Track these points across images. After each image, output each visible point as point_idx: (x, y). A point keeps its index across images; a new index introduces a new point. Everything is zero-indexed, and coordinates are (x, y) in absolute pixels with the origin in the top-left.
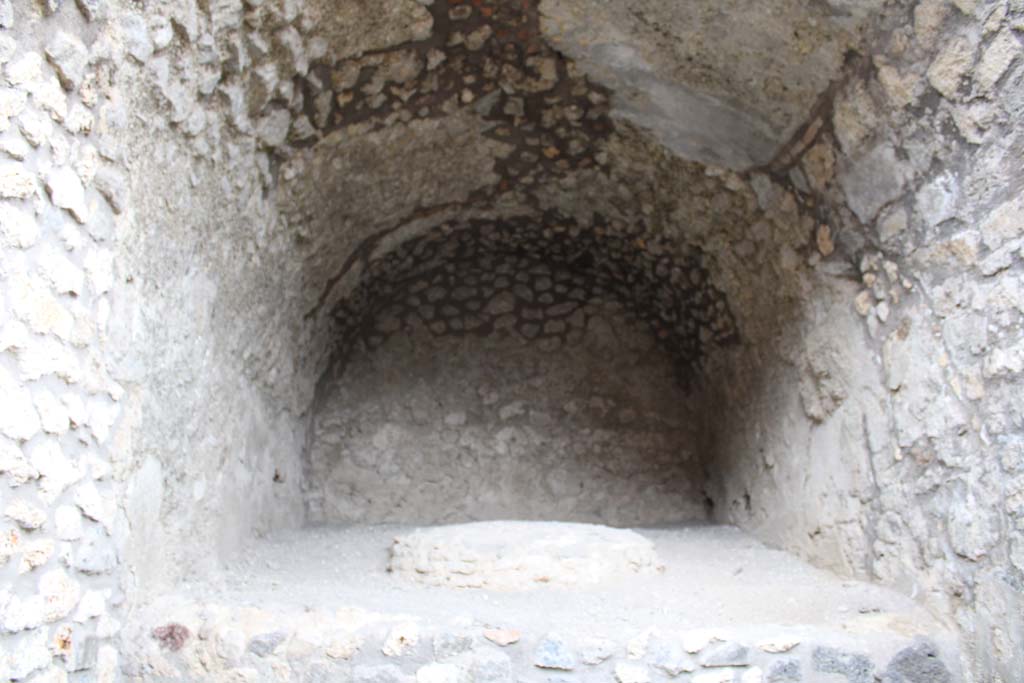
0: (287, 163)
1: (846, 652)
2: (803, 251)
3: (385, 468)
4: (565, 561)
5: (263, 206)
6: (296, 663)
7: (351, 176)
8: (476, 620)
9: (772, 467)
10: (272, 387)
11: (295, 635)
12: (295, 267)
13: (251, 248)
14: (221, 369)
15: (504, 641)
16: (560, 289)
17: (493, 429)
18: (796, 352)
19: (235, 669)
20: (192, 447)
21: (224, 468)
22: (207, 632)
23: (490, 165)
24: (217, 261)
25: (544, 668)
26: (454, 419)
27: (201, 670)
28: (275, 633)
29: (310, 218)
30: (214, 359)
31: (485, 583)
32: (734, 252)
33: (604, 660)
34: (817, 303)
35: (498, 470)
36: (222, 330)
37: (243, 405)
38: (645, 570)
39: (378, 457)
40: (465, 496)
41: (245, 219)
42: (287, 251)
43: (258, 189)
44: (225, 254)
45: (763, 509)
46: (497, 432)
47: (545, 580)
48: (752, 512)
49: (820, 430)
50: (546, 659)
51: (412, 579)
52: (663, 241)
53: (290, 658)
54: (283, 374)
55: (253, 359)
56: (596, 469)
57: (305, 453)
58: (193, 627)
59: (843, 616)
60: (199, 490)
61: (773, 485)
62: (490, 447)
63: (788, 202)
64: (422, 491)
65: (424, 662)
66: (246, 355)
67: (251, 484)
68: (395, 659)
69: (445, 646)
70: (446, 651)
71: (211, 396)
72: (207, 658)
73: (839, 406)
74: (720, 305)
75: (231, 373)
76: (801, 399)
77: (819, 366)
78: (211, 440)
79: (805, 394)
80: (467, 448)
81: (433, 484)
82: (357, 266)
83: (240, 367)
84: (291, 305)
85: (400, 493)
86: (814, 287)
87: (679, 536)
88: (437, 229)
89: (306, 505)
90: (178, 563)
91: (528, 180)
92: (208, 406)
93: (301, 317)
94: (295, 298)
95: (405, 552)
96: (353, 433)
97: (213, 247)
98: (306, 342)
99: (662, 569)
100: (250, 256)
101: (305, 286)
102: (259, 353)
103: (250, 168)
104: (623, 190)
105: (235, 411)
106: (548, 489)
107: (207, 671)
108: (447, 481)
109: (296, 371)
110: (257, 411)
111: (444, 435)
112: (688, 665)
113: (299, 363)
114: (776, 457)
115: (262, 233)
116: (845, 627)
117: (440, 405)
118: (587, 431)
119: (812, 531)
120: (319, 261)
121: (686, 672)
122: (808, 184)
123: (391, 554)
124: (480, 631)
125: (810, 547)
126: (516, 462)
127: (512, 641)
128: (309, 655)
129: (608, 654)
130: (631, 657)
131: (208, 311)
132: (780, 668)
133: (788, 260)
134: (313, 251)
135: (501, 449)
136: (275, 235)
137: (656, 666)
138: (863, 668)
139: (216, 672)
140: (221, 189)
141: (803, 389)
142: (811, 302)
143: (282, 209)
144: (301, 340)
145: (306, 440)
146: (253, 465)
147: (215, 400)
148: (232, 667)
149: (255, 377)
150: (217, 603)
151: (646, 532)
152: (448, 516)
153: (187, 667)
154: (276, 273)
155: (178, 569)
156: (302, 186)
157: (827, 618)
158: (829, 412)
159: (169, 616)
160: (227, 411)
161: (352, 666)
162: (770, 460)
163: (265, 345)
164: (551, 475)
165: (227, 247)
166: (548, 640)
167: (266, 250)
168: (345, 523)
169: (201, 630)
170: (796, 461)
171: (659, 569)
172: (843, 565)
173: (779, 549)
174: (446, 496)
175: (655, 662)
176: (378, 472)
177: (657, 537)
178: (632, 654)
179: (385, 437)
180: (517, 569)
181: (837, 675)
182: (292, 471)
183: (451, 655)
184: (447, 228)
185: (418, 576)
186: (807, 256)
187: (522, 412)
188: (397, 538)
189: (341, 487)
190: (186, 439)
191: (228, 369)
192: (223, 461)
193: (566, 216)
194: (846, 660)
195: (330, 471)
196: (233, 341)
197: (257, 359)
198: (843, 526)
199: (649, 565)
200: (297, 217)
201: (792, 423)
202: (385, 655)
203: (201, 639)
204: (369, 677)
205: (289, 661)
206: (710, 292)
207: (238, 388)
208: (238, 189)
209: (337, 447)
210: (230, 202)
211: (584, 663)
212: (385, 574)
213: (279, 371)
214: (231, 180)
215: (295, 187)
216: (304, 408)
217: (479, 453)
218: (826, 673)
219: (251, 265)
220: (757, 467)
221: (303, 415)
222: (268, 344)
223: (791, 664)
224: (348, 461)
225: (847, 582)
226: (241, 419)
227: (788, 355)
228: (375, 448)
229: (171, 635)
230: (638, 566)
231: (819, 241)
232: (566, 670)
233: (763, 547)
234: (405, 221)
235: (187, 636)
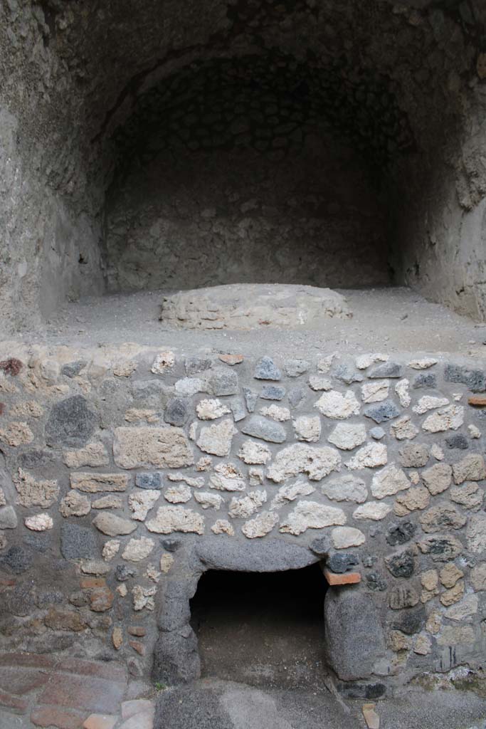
0: (60, 15)
1: (468, 370)
2: (466, 76)
3: (159, 250)
4: (280, 309)
5: (46, 52)
6: (94, 380)
7: (114, 25)
8: (214, 349)
9: (435, 244)
10: (71, 195)
11: (92, 362)
12: (77, 102)
13: (41, 89)
14: (30, 182)
15: (233, 362)
16: (283, 113)
17: (235, 220)
18: (456, 158)
19: (55, 386)
20: (14, 240)
21: (40, 254)
22: (34, 362)
23: (224, 12)
24: (15, 99)
25: (260, 379)
26: (207, 213)
27: (32, 387)
28: (79, 362)
29: (85, 62)
30: (23, 175)
31: (225, 326)
32: (414, 79)
33: (302, 374)
34: (473, 119)
35: (241, 249)
36: (26, 153)
37: (50, 210)
38: (338, 316)
39: (154, 243)
40: (217, 269)
41: (32, 63)
42: (71, 89)
43: (40, 38)
44: (21, 93)
45: (427, 275)
46: (239, 222)
47: (267, 323)
48: (420, 277)
49: (469, 217)
50: (262, 373)
51: (176, 325)
52: (360, 72)
53: (90, 377)
54: (79, 185)
55: (53, 175)
56: (311, 247)
57: (102, 243)
58: (24, 360)
59: (472, 346)
60: (22, 270)
61: (434, 257)
62: (234, 233)
63: (456, 34)
64: (186, 266)
65: (179, 377)
66: (48, 171)
67: (62, 265)
68: (160, 376)
69: (193, 366)
70: (194, 370)
71: (24, 202)
72: (35, 379)
73: (483, 198)
74: (403, 122)
75: (38, 186)
76: (457, 193)
77: (471, 167)
78: (27, 234)
79: (459, 189)
80: (218, 234)
81: (194, 261)
82: (128, 100)
83: (44, 181)
84: (79, 132)
85: (171, 268)
86: (472, 105)
87: (368, 294)
88: (187, 67)
89: (106, 279)
90: (12, 320)
91: (254, 23)
92: (22, 209)
93: (89, 142)
94: (81, 127)
95: (171, 307)
96: (135, 227)
97: (10, 88)
98: (95, 160)
99: (350, 315)
100: (42, 95)
101: (88, 117)
102: (58, 169)
103: (30, 20)
104: (329, 29)
105: (44, 213)
106: (276, 262)
107: (36, 387)
108: (204, 258)
109: (89, 182)
110: (62, 212)
111: (200, 225)
112: (359, 377)
113: (90, 177)
114: (437, 237)
115: (48, 76)
116: (470, 353)
117: (197, 203)
118: (304, 220)
119: (459, 290)
120: (97, 97)
121: (357, 381)
122: (473, 16)
123: (162, 308)
124: (217, 356)
125: (456, 301)
126: (253, 243)
127: (238, 362)
128: (103, 375)
129: (304, 370)
130: (320, 372)
131: (13, 138)
132: (422, 379)
133: (454, 83)
134: (92, 89)
135: (242, 234)
136: (59, 77)
137: (336, 378)
138: (479, 380)
139: (42, 388)
140: (9, 39)
141: (458, 186)
142: (469, 118)
143: (61, 55)
144: (91, 159)
145: (102, 232)
146: (63, 252)
147: (27, 205)
148: (53, 385)
149: (58, 188)
150: (39, 344)
151: (343, 291)
152: (206, 283)
153: (22, 386)
154: (64, 107)
155: (13, 323)
156: (74, 35)
157: (460, 348)
158: (476, 203)
159: (8, 354)
160: (37, 213)
161: (132, 381)
162: (434, 240)
163: (62, 164)
164: (279, 252)
165: (21, 87)
166: (263, 361)
167: (54, 89)
168: (133, 290)
169: (30, 361)
170: (451, 239)
171: (348, 315)
172: (477, 313)
173: (436, 302)
174: (204, 269)
175: (336, 375)
176: (155, 254)
177: (350, 294)
178: (321, 370)
179: (158, 228)
180: (247, 316)
181: (461, 384)
182: (93, 256)
183: (196, 372)
184: (194, 66)
185: (179, 322)
186: (468, 80)
187: (256, 207)
188: (166, 298)
189: (129, 265)
190: (8, 234)
191: (35, 182)
192: (38, 249)
193: (286, 53)
194: (468, 375)
195: (121, 254)
196: (36, 161)
197: (58, 174)
198: (479, 285)
199: (341, 312)
200: (75, 62)
201: (450, 212)
202: (153, 373)
203: (30, 368)
204: (143, 388)
205: (89, 379)
206: (396, 112)
207: (45, 196)
208: (23, 39)
209: (125, 237)
210: (18, 50)
211: (288, 376)
212: (158, 323)
213: (75, 183)
214: (15, 30)
215: (69, 36)
216: (98, 209)
217: (227, 237)
218: (453, 383)
219: (43, 102)
220: (425, 245)
221: (97, 215)
222: (65, 163)
223: (429, 377)
224: (133, 247)
225: (478, 325)
226: (50, 219)
227: (449, 160)
228: (152, 237)
229: (10, 366)
230: (332, 313)
231: (478, 66)
232: (276, 381)
233: (425, 301)
234: (161, 62)
235: (21, 366)
